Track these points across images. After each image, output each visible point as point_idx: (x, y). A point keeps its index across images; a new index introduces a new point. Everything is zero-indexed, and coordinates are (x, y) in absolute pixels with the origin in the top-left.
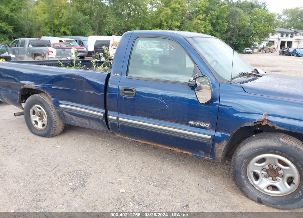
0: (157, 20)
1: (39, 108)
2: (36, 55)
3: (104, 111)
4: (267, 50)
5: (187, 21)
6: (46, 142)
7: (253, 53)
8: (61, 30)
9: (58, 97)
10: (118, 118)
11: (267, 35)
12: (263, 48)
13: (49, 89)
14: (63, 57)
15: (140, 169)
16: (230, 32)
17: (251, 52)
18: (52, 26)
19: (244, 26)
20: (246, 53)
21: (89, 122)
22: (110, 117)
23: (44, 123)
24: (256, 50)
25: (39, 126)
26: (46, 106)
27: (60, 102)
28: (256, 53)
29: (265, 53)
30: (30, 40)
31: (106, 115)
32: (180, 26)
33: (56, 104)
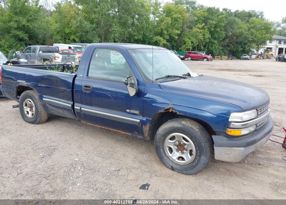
0: (158, 28)
1: (30, 101)
2: (45, 60)
3: (72, 103)
4: (266, 56)
5: (186, 30)
6: (33, 127)
7: (251, 59)
8: (71, 38)
9: (42, 92)
10: (81, 108)
11: (264, 43)
12: (261, 55)
13: (36, 86)
14: (68, 62)
15: (96, 147)
16: (228, 39)
17: (249, 58)
18: (63, 35)
19: (242, 33)
20: (243, 59)
21: (63, 111)
22: (75, 107)
23: (33, 112)
24: (254, 56)
25: (30, 115)
26: (34, 99)
27: (44, 96)
28: (254, 59)
29: (263, 59)
30: (40, 47)
31: (73, 106)
32: (180, 34)
33: (41, 98)
